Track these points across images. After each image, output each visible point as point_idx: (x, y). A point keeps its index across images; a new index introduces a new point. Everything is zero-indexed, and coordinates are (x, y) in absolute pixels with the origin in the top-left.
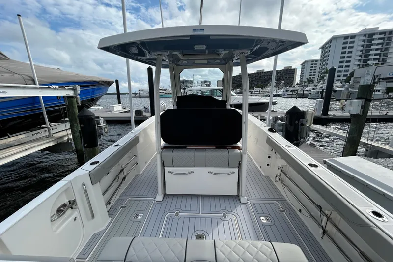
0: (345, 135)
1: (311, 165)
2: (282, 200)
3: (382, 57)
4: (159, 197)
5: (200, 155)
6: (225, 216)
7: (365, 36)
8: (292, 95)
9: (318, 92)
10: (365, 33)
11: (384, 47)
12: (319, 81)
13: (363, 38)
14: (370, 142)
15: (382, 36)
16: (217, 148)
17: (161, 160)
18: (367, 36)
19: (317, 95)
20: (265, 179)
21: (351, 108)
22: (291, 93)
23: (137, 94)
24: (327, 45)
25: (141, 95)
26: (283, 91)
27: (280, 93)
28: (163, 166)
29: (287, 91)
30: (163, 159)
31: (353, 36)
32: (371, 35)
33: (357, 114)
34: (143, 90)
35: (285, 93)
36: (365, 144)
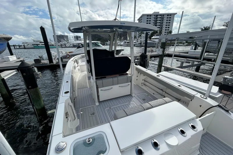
0: (157, 64)
1: (157, 76)
2: (146, 92)
3: (161, 27)
4: (97, 104)
5: (115, 79)
6: (129, 103)
7: (155, 15)
8: (128, 45)
9: (139, 43)
10: (154, 14)
11: (162, 22)
12: (139, 37)
13: (154, 17)
14: (165, 66)
15: (160, 17)
16: (120, 75)
17: (96, 85)
18: (155, 16)
19: (139, 45)
20: (136, 86)
21: (159, 52)
22: (127, 44)
23: (21, 46)
24: (141, 19)
25: (26, 47)
26: (123, 43)
27: (121, 44)
28: (97, 88)
29: (125, 43)
30: (97, 84)
31: (150, 15)
32: (157, 16)
33: (161, 55)
34: (26, 43)
35: (125, 44)
36: (164, 66)
